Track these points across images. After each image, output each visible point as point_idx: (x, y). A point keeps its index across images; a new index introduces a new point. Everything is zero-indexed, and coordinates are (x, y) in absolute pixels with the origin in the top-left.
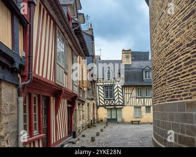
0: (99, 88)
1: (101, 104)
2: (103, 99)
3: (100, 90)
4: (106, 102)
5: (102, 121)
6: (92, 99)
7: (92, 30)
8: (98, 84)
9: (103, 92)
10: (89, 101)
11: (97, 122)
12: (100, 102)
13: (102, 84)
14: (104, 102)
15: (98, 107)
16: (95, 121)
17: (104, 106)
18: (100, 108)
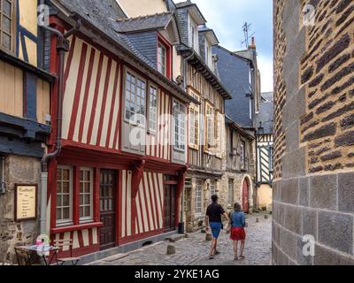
0: (260, 151)
1: (264, 180)
2: (267, 171)
3: (262, 154)
4: (272, 177)
5: (264, 209)
6: (243, 171)
7: (254, 48)
8: (258, 144)
9: (267, 159)
10: (232, 175)
11: (254, 211)
12: (261, 176)
13: (266, 144)
14: (269, 176)
15: (257, 185)
16: (251, 210)
17: (269, 183)
18: (262, 186)
